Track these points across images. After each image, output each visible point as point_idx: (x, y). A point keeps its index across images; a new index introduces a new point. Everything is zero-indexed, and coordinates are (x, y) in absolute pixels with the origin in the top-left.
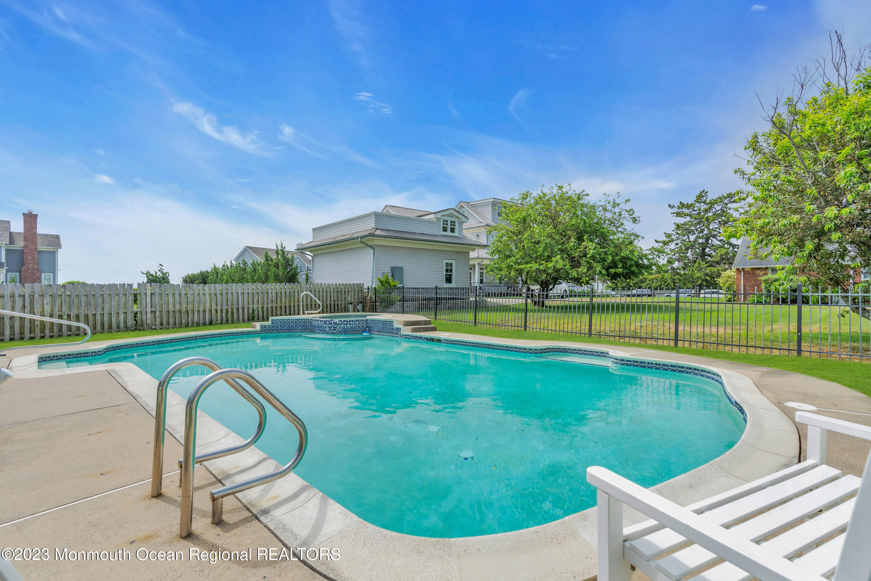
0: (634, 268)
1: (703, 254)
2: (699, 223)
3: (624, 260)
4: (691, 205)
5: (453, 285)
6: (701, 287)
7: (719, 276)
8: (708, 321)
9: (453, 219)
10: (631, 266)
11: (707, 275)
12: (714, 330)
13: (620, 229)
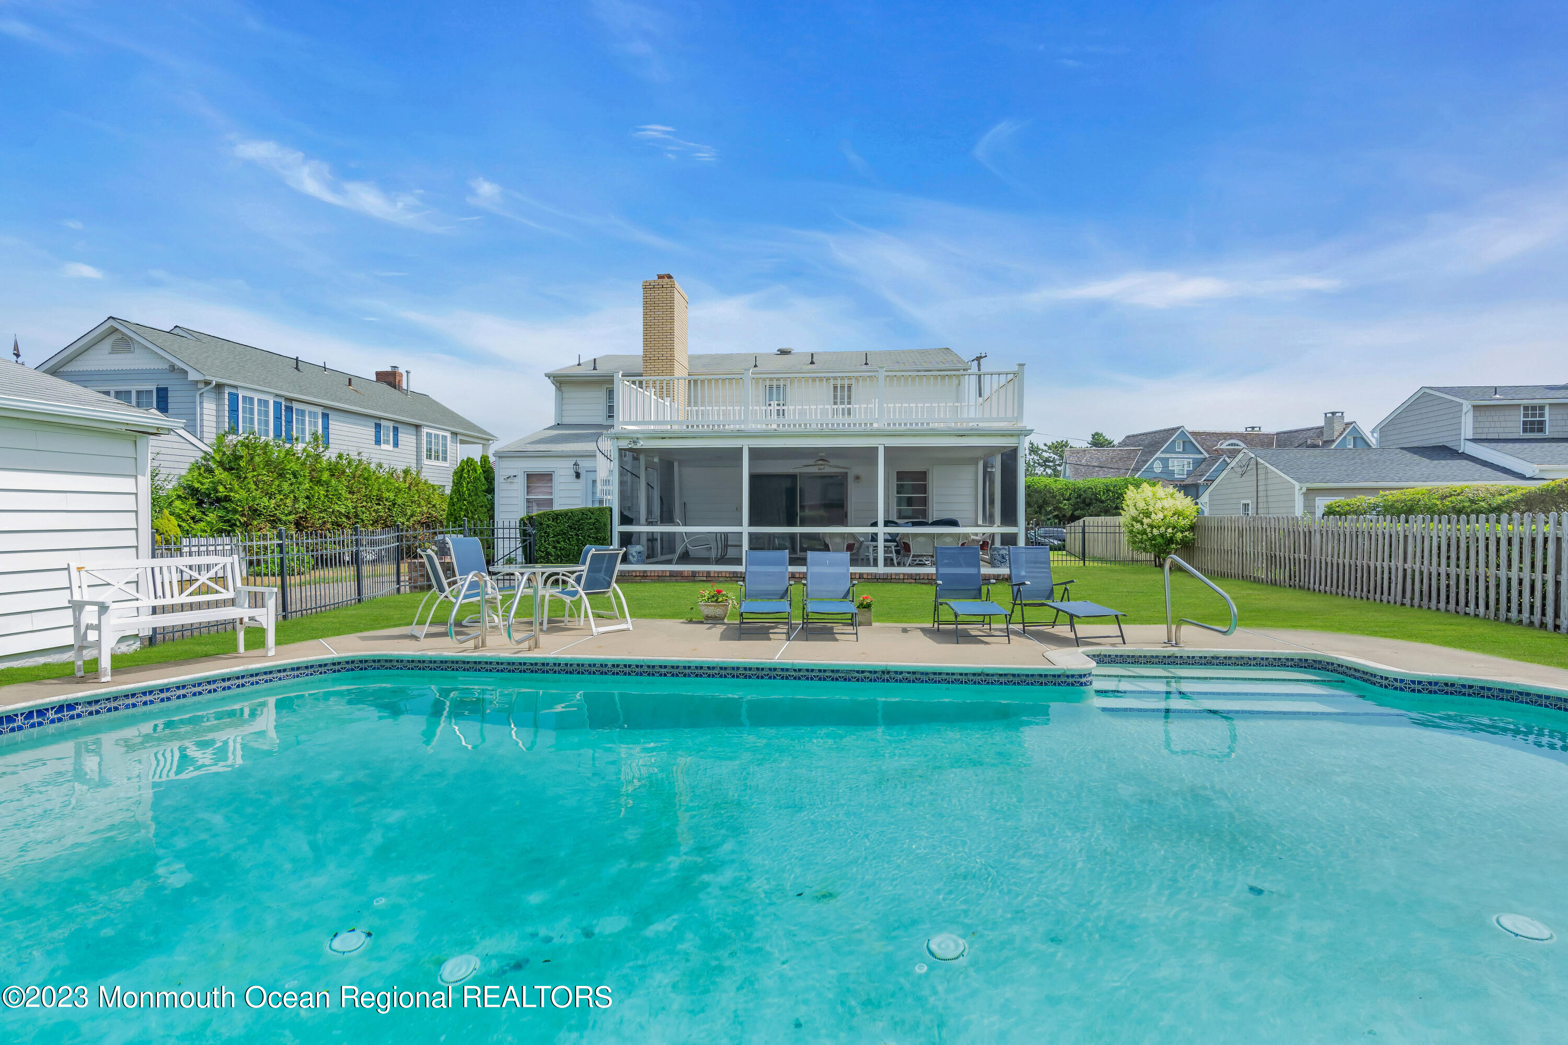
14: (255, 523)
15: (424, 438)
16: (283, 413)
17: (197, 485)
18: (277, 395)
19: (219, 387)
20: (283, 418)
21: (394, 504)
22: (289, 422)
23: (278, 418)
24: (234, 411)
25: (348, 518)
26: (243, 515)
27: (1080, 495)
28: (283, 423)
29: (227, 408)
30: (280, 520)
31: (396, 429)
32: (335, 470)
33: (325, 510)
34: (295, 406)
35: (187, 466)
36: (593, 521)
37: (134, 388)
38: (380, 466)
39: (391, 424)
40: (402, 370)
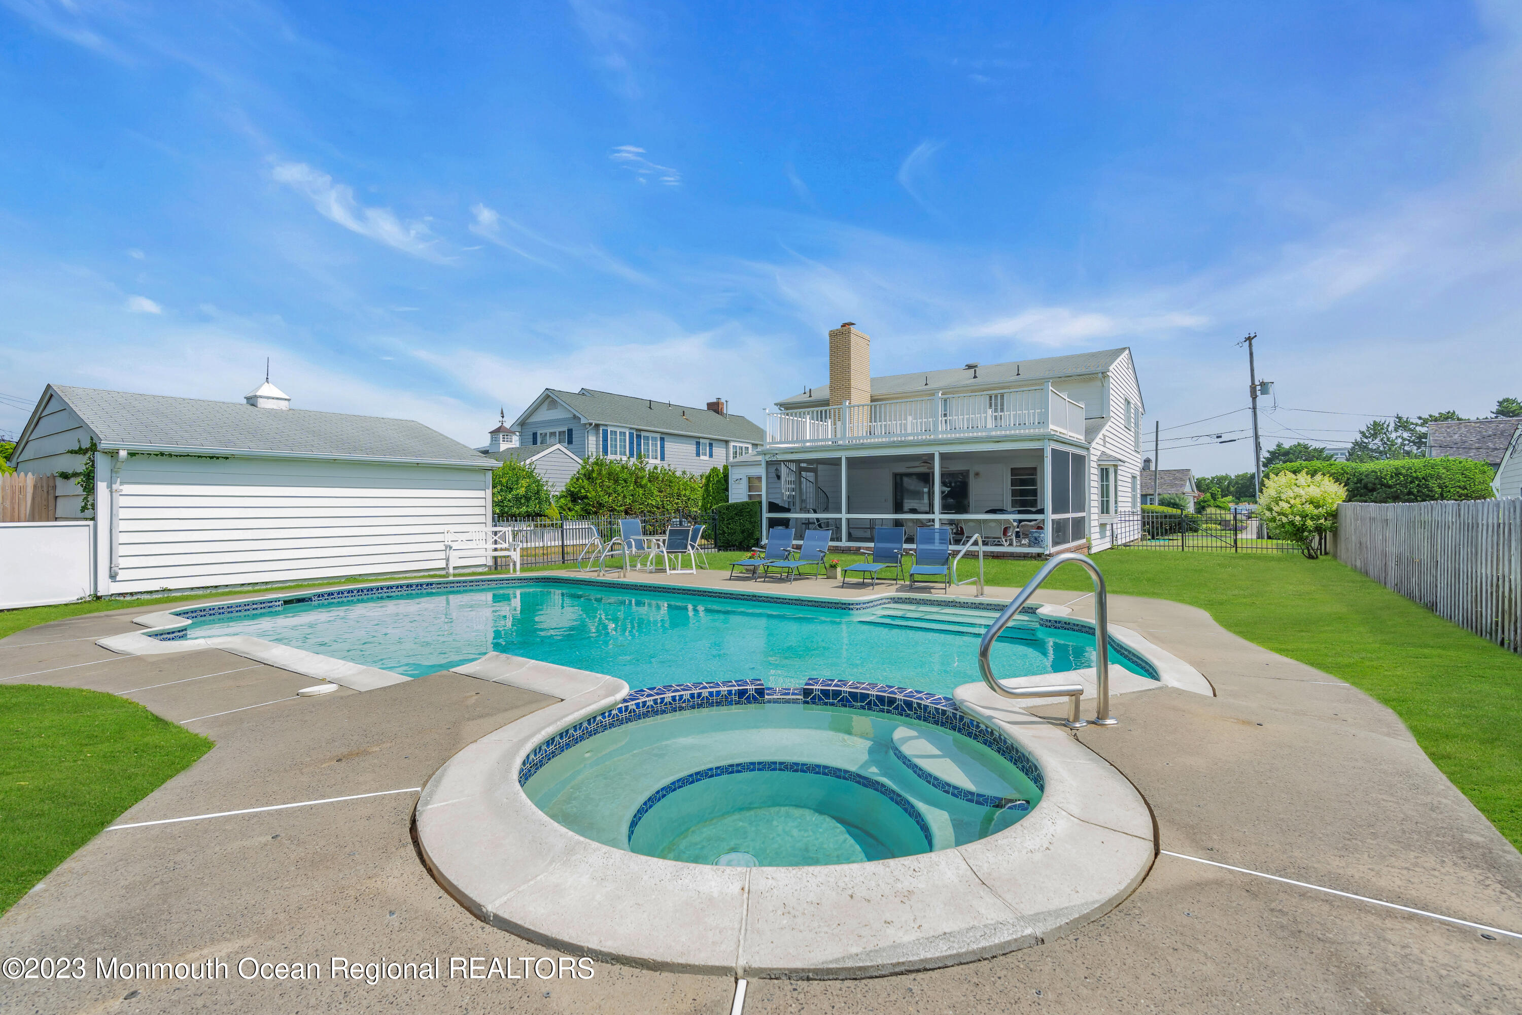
14: (601, 511)
15: (731, 451)
16: (635, 439)
17: (572, 489)
18: (631, 428)
19: (597, 426)
20: (635, 442)
21: (689, 499)
22: (639, 445)
23: (631, 443)
24: (605, 440)
25: (658, 508)
26: (594, 507)
27: (1361, 480)
28: (635, 446)
29: (601, 439)
30: (616, 510)
31: (711, 445)
32: (653, 478)
33: (643, 503)
34: (643, 434)
35: (570, 477)
36: (748, 510)
37: (557, 430)
38: (684, 473)
39: (707, 441)
40: (723, 400)
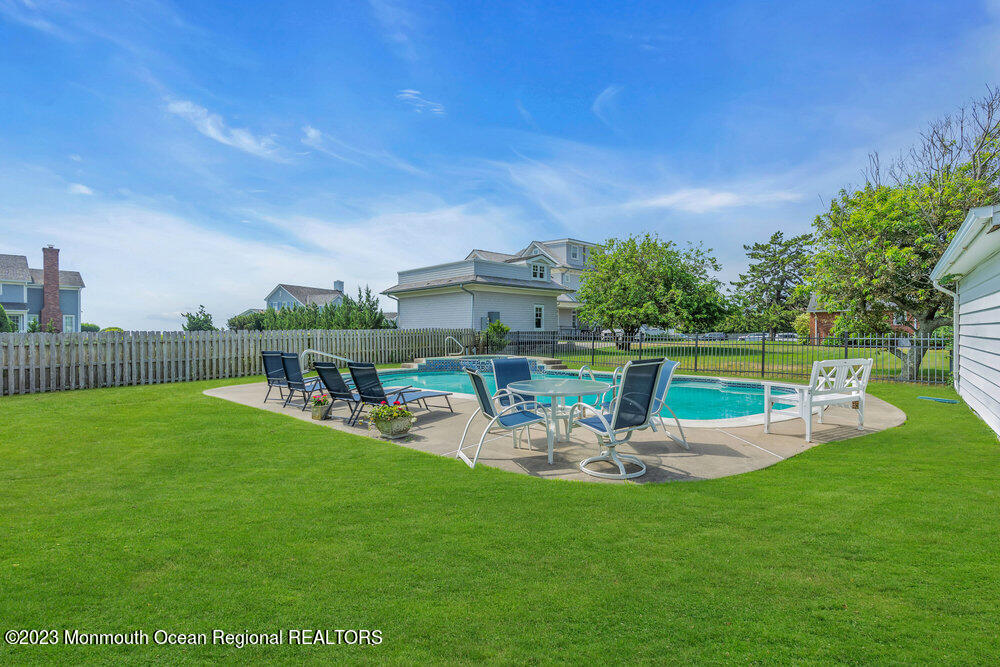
0: (717, 314)
1: (779, 298)
2: (774, 265)
3: (707, 306)
4: (767, 246)
5: (542, 329)
6: (775, 331)
7: (794, 319)
8: (785, 361)
9: (543, 265)
10: (714, 312)
11: (782, 318)
12: (790, 368)
13: (703, 276)
